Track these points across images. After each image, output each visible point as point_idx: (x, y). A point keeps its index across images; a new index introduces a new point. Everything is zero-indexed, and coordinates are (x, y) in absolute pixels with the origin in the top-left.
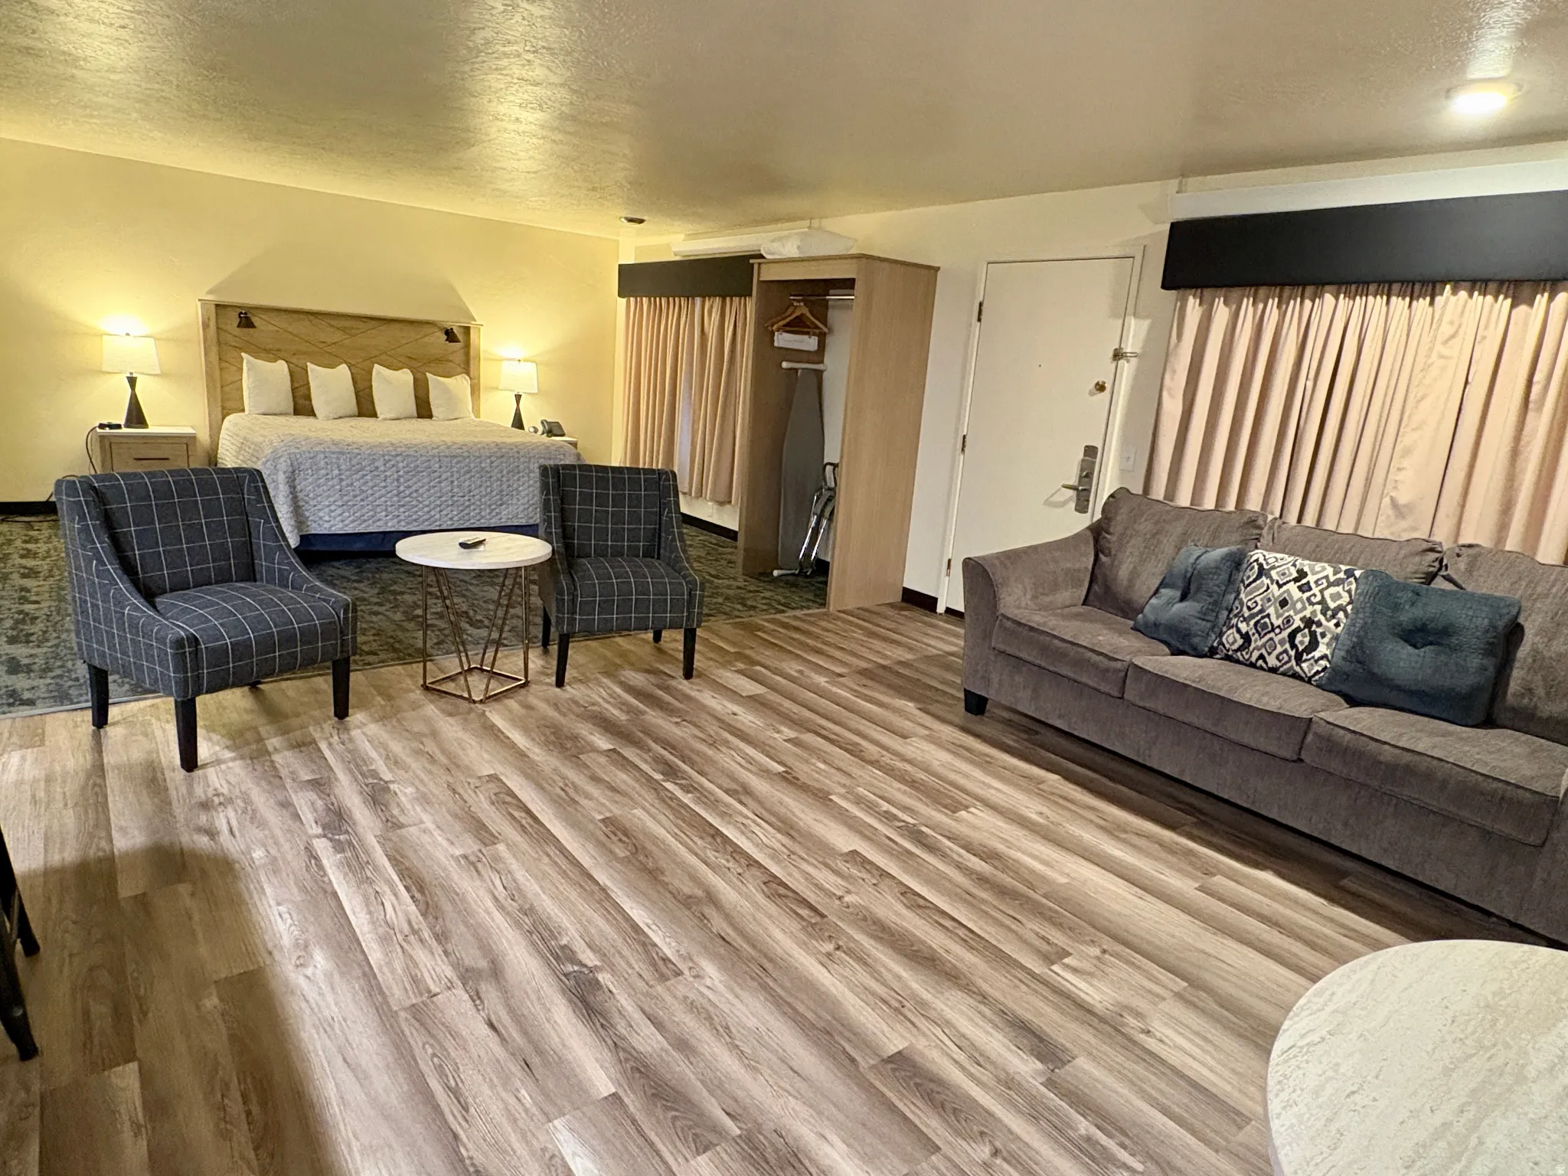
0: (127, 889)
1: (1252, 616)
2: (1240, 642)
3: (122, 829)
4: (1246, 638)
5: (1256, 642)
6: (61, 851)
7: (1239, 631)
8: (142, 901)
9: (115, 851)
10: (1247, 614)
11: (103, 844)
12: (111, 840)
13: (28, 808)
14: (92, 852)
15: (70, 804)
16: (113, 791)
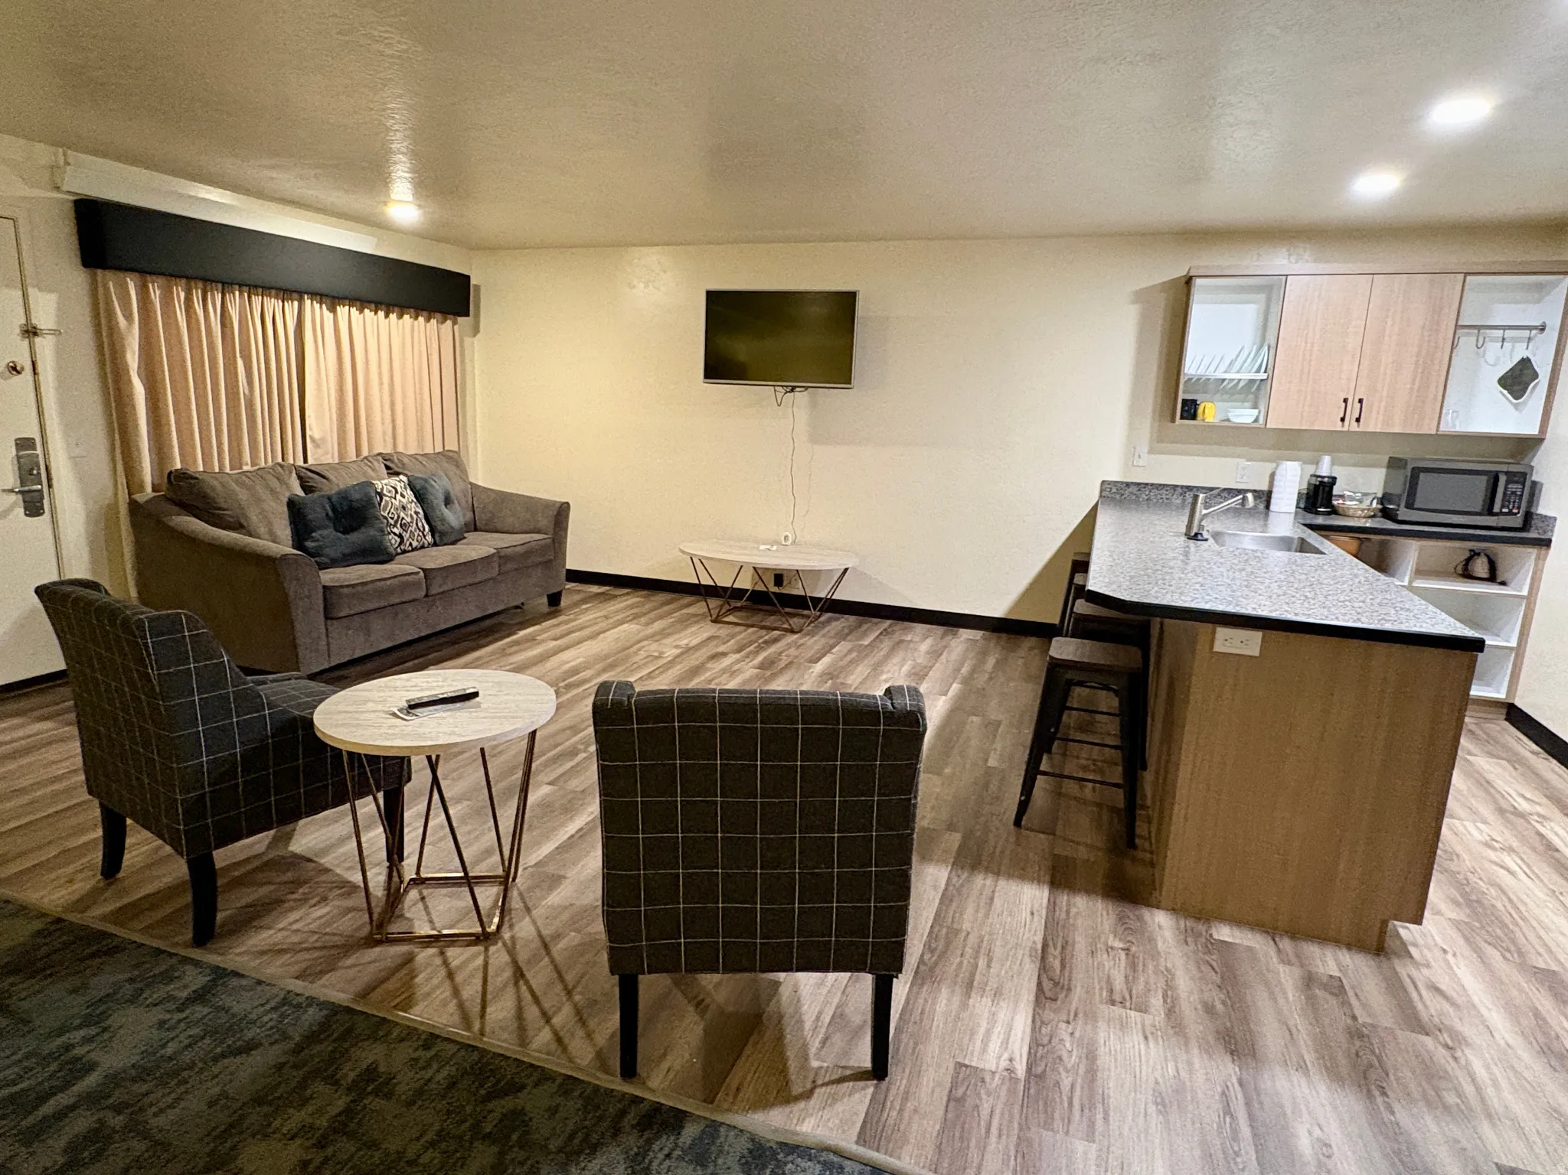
0: (955, 839)
1: (396, 522)
2: (398, 540)
3: (935, 887)
4: (400, 536)
5: (406, 536)
6: (984, 885)
7: (395, 534)
8: (951, 827)
9: (950, 868)
10: (392, 522)
11: (955, 880)
12: (949, 879)
13: (998, 952)
14: (966, 874)
15: (962, 935)
16: (922, 936)
